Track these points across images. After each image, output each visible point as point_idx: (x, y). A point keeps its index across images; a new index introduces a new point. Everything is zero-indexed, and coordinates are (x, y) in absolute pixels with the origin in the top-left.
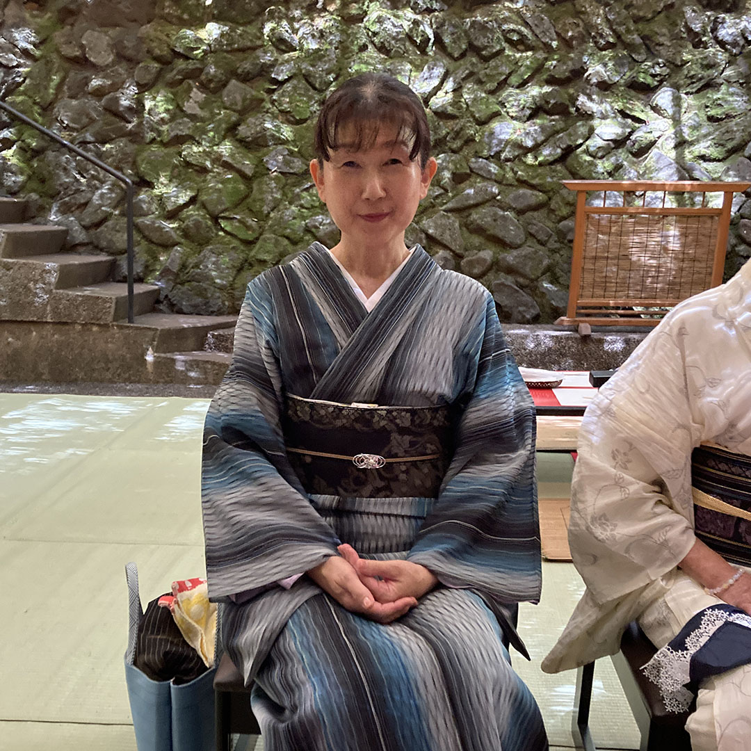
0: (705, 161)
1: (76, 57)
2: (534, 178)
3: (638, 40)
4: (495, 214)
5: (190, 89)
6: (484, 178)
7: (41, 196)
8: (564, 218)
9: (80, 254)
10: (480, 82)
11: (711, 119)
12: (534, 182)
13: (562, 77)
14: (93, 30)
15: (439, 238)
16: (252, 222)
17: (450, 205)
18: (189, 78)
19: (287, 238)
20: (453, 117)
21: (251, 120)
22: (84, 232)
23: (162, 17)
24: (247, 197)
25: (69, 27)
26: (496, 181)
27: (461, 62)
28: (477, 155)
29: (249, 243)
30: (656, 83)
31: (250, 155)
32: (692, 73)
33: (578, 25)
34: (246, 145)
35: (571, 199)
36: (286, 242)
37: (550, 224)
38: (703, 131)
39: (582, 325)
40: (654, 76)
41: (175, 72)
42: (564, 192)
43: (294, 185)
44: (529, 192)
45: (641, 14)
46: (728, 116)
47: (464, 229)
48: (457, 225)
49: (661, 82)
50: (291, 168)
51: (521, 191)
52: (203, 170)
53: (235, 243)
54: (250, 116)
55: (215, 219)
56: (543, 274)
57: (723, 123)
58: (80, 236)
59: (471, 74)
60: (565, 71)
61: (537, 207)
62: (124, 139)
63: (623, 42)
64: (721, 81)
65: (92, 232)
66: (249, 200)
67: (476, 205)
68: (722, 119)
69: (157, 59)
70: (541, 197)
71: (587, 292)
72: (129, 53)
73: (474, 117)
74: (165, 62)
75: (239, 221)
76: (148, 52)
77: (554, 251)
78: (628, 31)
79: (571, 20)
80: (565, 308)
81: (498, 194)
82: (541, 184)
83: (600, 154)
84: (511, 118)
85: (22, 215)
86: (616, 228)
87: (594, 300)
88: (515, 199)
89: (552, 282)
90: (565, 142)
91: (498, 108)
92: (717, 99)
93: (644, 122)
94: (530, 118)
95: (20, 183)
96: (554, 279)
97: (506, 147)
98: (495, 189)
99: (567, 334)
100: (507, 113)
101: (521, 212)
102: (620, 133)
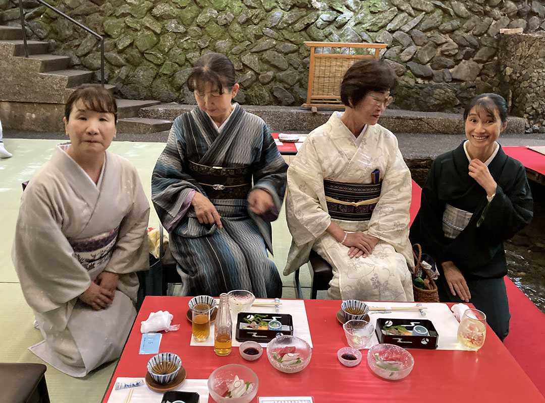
0: (369, 32)
2: (292, 38)
4: (275, 55)
6: (269, 38)
7: (56, 41)
8: (306, 57)
9: (77, 70)
11: (372, 12)
12: (293, 40)
15: (248, 65)
16: (160, 55)
17: (253, 50)
19: (177, 63)
20: (255, 8)
21: (159, 6)
22: (78, 59)
24: (158, 43)
26: (275, 39)
28: (266, 26)
29: (159, 66)
31: (159, 24)
34: (157, 18)
35: (309, 48)
36: (177, 66)
37: (299, 60)
38: (369, 18)
39: (313, 107)
43: (180, 38)
44: (290, 44)
46: (379, 11)
47: (260, 61)
48: (257, 59)
50: (178, 30)
51: (286, 44)
52: (136, 30)
53: (152, 65)
54: (159, 4)
55: (142, 54)
56: (296, 83)
57: (377, 14)
58: (76, 61)
61: (293, 52)
62: (97, 14)
65: (82, 58)
66: (159, 45)
67: (266, 50)
68: (376, 13)
70: (295, 47)
71: (315, 93)
73: (264, 8)
75: (154, 55)
77: (301, 72)
80: (306, 99)
81: (276, 45)
82: (295, 41)
83: (322, 28)
84: (282, 9)
85: (47, 50)
86: (328, 64)
87: (318, 96)
88: (284, 47)
89: (300, 87)
90: (306, 21)
91: (275, 4)
92: (374, 3)
93: (342, 13)
94: (290, 9)
95: (45, 34)
96: (301, 86)
97: (279, 23)
98: (274, 43)
99: (306, 112)
100: (280, 7)
101: (286, 54)
102: (331, 18)
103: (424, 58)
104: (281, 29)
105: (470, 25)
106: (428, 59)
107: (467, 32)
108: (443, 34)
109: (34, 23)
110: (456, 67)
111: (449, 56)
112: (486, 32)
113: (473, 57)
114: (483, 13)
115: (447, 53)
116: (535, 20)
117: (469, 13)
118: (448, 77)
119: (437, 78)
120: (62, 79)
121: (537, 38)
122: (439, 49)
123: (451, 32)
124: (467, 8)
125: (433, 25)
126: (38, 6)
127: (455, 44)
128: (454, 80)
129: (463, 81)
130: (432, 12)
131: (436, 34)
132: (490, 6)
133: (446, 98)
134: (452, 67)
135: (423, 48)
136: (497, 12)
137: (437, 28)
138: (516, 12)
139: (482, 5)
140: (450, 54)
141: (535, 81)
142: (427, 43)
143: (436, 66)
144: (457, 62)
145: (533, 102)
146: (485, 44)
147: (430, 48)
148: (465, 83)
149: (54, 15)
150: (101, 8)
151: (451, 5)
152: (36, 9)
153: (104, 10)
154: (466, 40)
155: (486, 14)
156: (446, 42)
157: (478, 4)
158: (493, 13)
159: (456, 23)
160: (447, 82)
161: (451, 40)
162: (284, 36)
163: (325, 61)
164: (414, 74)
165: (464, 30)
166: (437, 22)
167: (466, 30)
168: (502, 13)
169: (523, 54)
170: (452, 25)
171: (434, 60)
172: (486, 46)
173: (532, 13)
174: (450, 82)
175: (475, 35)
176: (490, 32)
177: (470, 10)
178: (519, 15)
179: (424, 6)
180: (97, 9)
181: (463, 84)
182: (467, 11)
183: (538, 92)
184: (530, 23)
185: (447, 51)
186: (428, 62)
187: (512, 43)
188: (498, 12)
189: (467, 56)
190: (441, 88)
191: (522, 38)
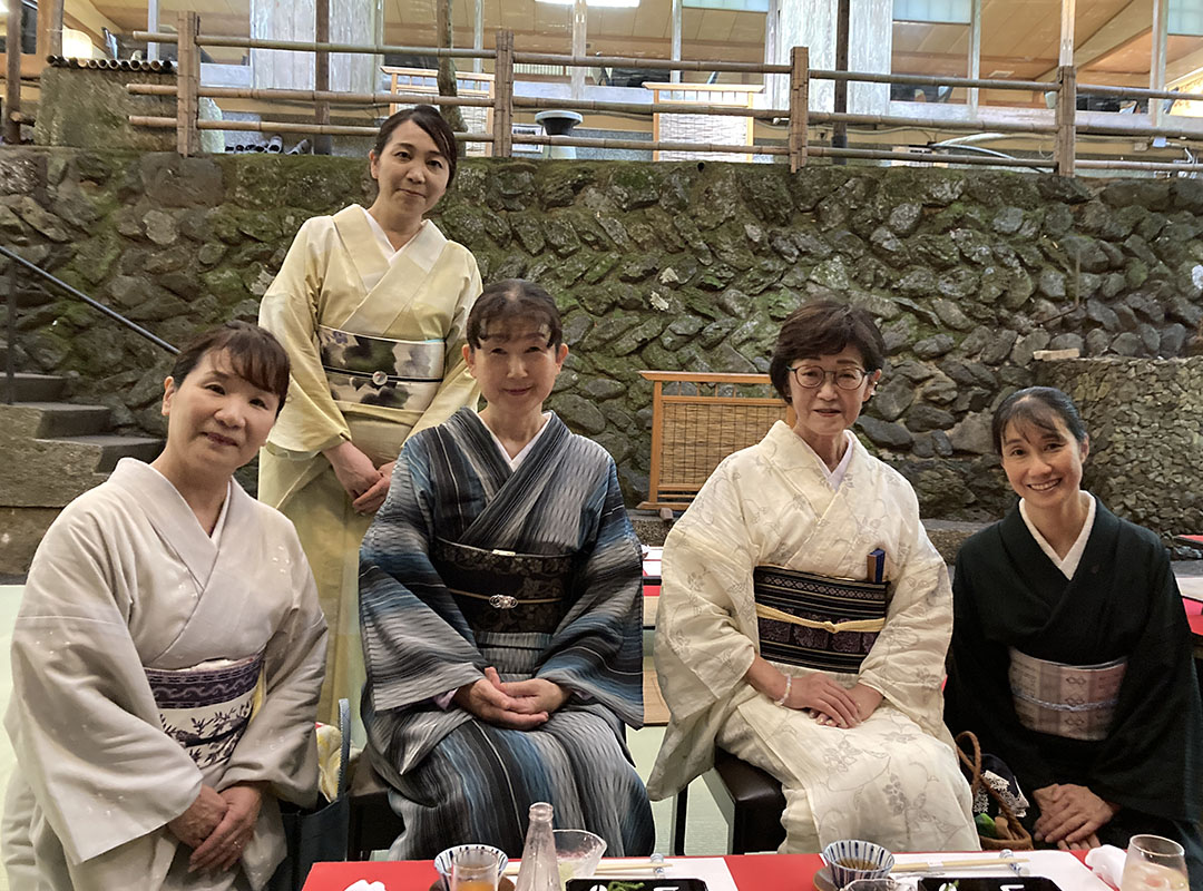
1: (137, 236)
2: (611, 368)
3: (704, 247)
4: (576, 401)
5: (258, 271)
7: (82, 374)
8: (642, 407)
9: (123, 435)
10: (557, 277)
11: (774, 319)
12: (612, 372)
13: (636, 275)
14: (156, 210)
18: (258, 260)
22: (129, 413)
23: (233, 201)
25: (129, 206)
27: (539, 258)
30: (722, 285)
32: (755, 277)
33: (649, 231)
35: (648, 388)
37: (629, 412)
38: (768, 329)
39: (663, 509)
40: (720, 279)
41: (243, 254)
42: (641, 382)
44: (608, 381)
45: (706, 223)
49: (727, 284)
51: (600, 380)
56: (624, 459)
58: (124, 416)
59: (548, 270)
60: (638, 271)
61: (616, 396)
62: (183, 318)
63: (691, 247)
64: (780, 285)
65: (139, 412)
69: (224, 240)
70: (620, 386)
71: (667, 477)
72: (195, 233)
74: (233, 244)
76: (216, 233)
77: (633, 438)
78: (695, 237)
79: (642, 226)
80: (647, 492)
81: (577, 382)
82: (619, 374)
83: (673, 348)
84: (589, 311)
85: (58, 392)
86: (691, 416)
87: (674, 485)
88: (595, 387)
89: (632, 468)
90: (640, 335)
91: (576, 302)
92: (778, 301)
93: (713, 320)
94: (606, 311)
95: (58, 358)
96: (635, 465)
97: (584, 337)
98: (575, 377)
99: (650, 519)
100: (585, 307)
101: (600, 400)
102: (691, 329)
103: (891, 408)
104: (588, 350)
105: (975, 343)
106: (899, 411)
107: (969, 357)
108: (924, 360)
109: (35, 336)
110: (958, 425)
111: (940, 404)
112: (1007, 358)
113: (989, 407)
114: (996, 321)
115: (935, 398)
116: (1098, 336)
117: (969, 322)
118: (942, 445)
119: (921, 449)
120: (88, 452)
121: (1110, 365)
122: (919, 391)
123: (939, 357)
124: (964, 312)
125: (899, 343)
126: (48, 301)
127: (949, 379)
128: (957, 452)
129: (976, 454)
130: (896, 318)
131: (910, 360)
132: (1008, 309)
133: (946, 490)
134: (950, 426)
135: (886, 389)
136: (1022, 320)
137: (908, 349)
138: (1060, 319)
139: (991, 308)
140: (942, 399)
141: (1122, 450)
142: (894, 377)
143: (916, 425)
144: (959, 416)
145: (1124, 495)
146: (1010, 380)
147: (900, 388)
148: (980, 458)
149: (84, 319)
150: (193, 307)
151: (932, 305)
152: (44, 308)
153: (199, 309)
154: (972, 374)
155: (1002, 323)
156: (932, 377)
157: (984, 304)
158: (1016, 322)
159: (947, 339)
160: (944, 457)
161: (940, 372)
162: (594, 363)
163: (686, 410)
164: (873, 441)
165: (963, 354)
166: (909, 337)
167: (967, 353)
168: (1032, 322)
169: (1088, 398)
170: (938, 342)
171: (910, 411)
172: (1011, 384)
173: (1090, 324)
174: (950, 456)
175: (986, 363)
176: (1014, 356)
177: (969, 315)
178: (1065, 325)
179: (878, 306)
180: (184, 308)
181: (978, 460)
182: (964, 316)
183: (1131, 474)
184: (1091, 341)
185: (936, 393)
186: (899, 416)
187: (1064, 377)
188: (1026, 319)
189: (979, 404)
190: (932, 469)
191: (1081, 365)
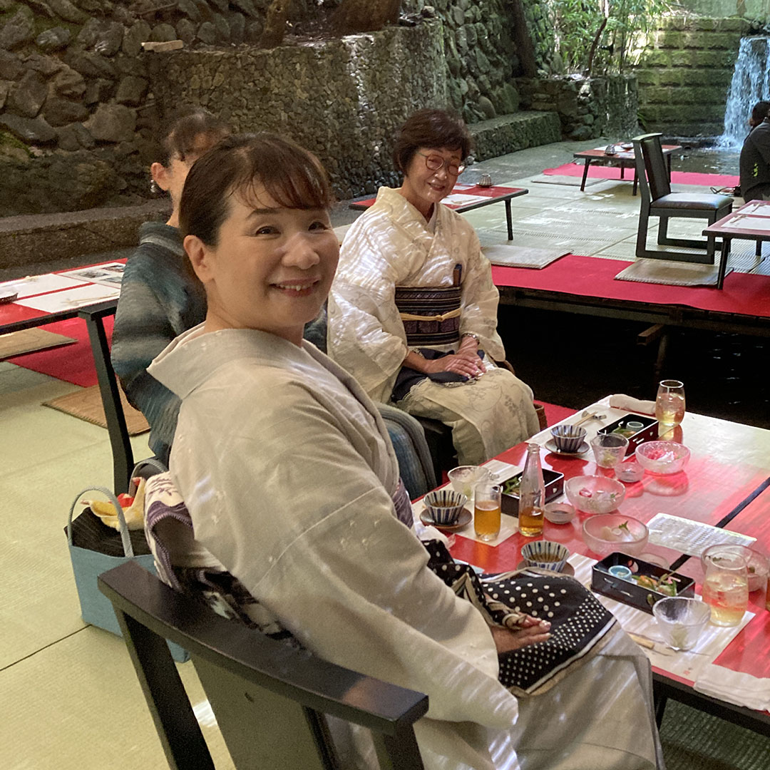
105: (89, 35)
106: (37, 107)
107: (88, 49)
110: (93, 117)
111: (72, 97)
112: (120, 50)
113: (114, 97)
114: (103, 13)
115: (68, 92)
117: (81, 13)
118: (85, 139)
119: (67, 142)
122: (51, 85)
123: (61, 50)
124: (74, 4)
125: (22, 36)
127: (74, 72)
128: (100, 143)
129: (115, 143)
130: (13, 10)
131: (35, 54)
133: (103, 180)
134: (86, 118)
135: (20, 84)
137: (32, 42)
138: (154, 10)
140: (74, 92)
142: (26, 72)
143: (56, 119)
144: (92, 107)
146: (127, 71)
148: (119, 146)
154: (94, 65)
155: (109, 15)
156: (60, 70)
158: (120, 14)
159: (64, 32)
160: (89, 148)
161: (66, 65)
165: (82, 46)
166: (30, 30)
167: (85, 45)
168: (133, 13)
169: (204, 86)
170: (58, 35)
171: (47, 106)
172: (129, 74)
174: (93, 148)
175: (103, 54)
176: (125, 47)
177: (80, 7)
181: (117, 148)
182: (75, 8)
184: (181, 30)
185: (69, 87)
186: (39, 112)
187: (177, 67)
189: (107, 95)
190: (84, 161)
191: (193, 57)
